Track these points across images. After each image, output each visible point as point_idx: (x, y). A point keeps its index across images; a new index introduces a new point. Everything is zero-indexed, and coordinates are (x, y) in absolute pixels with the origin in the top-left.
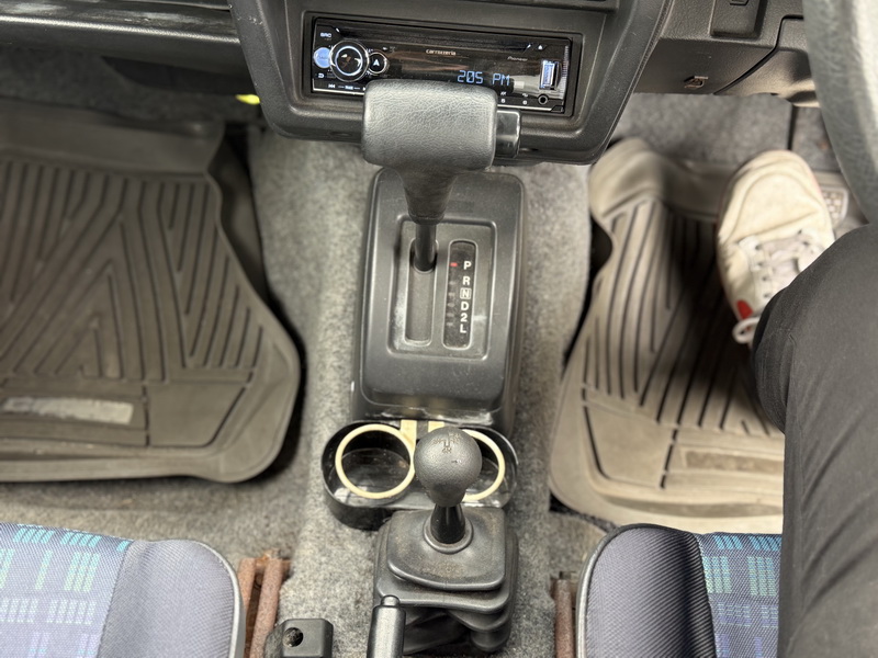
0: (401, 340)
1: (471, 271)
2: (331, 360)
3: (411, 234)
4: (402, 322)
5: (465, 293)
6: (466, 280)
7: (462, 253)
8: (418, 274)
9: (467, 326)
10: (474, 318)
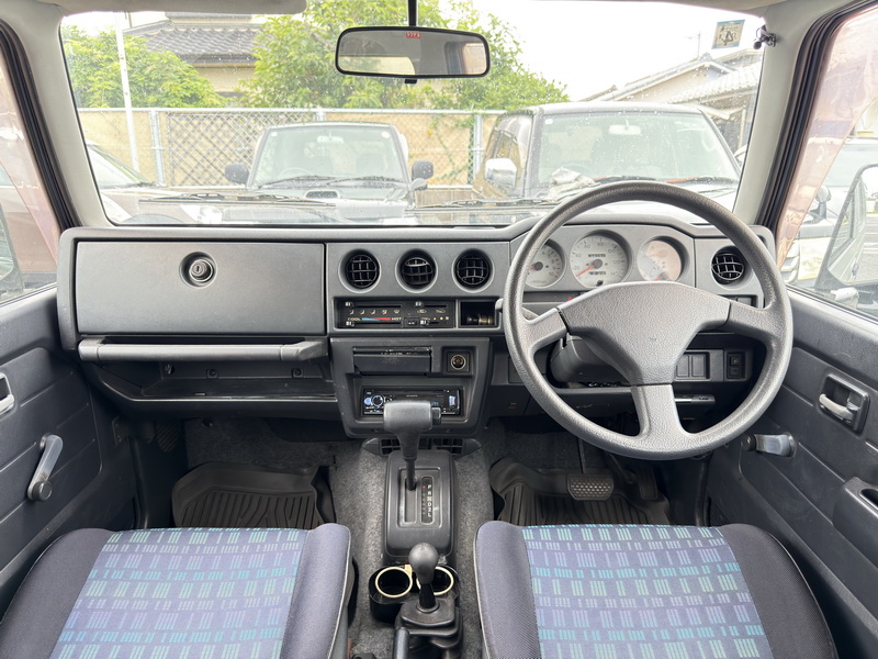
0: (403, 522)
1: (431, 489)
2: (371, 548)
3: (405, 476)
4: (402, 514)
5: (429, 499)
6: (429, 493)
7: (427, 481)
8: (408, 492)
9: (431, 513)
10: (434, 509)
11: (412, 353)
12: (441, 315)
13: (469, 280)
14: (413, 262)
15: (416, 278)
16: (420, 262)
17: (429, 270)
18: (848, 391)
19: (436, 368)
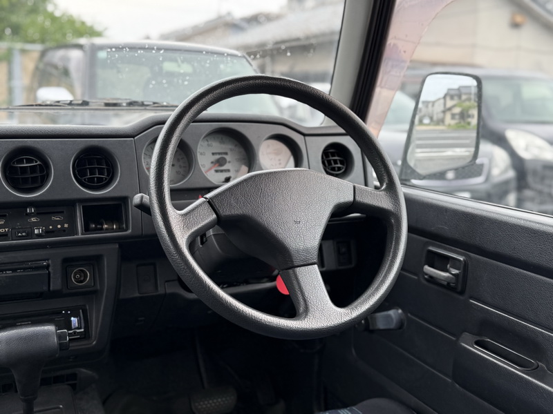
11: (25, 269)
12: (58, 222)
13: (91, 180)
14: (21, 161)
15: (25, 181)
16: (29, 161)
17: (42, 171)
18: (447, 258)
19: (56, 284)
